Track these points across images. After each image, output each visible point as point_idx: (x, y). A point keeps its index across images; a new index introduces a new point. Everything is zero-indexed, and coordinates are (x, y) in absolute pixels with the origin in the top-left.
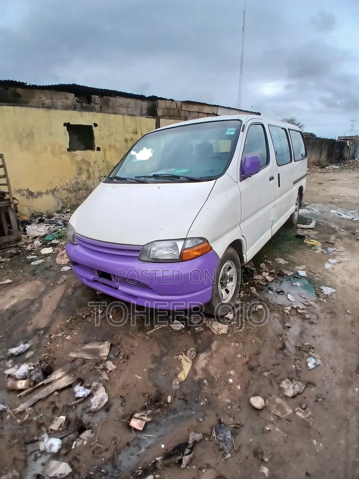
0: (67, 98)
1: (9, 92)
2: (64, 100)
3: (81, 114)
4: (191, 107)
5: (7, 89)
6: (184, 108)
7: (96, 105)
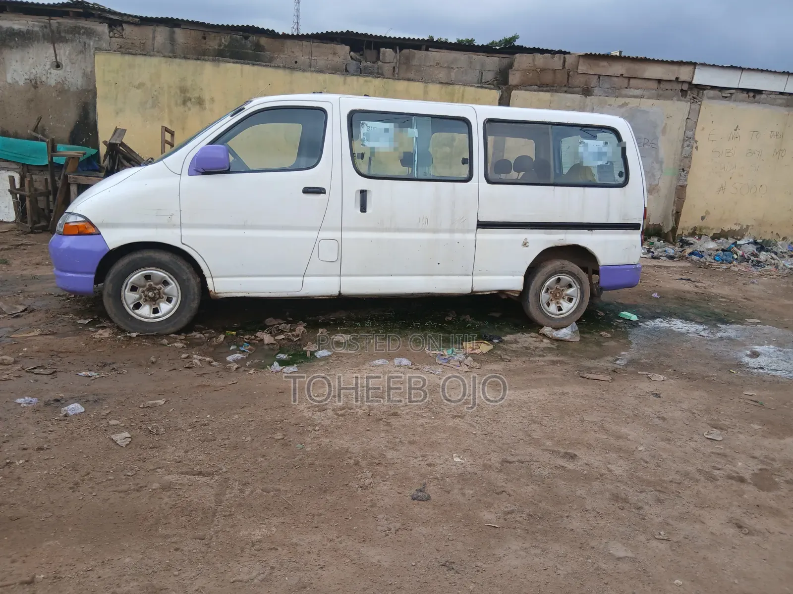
0: (335, 54)
1: (248, 42)
2: (330, 57)
3: (345, 80)
4: (604, 66)
5: (246, 38)
6: (582, 68)
7: (385, 64)
